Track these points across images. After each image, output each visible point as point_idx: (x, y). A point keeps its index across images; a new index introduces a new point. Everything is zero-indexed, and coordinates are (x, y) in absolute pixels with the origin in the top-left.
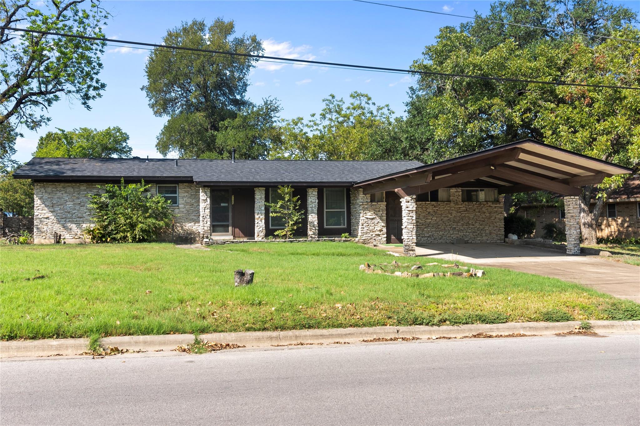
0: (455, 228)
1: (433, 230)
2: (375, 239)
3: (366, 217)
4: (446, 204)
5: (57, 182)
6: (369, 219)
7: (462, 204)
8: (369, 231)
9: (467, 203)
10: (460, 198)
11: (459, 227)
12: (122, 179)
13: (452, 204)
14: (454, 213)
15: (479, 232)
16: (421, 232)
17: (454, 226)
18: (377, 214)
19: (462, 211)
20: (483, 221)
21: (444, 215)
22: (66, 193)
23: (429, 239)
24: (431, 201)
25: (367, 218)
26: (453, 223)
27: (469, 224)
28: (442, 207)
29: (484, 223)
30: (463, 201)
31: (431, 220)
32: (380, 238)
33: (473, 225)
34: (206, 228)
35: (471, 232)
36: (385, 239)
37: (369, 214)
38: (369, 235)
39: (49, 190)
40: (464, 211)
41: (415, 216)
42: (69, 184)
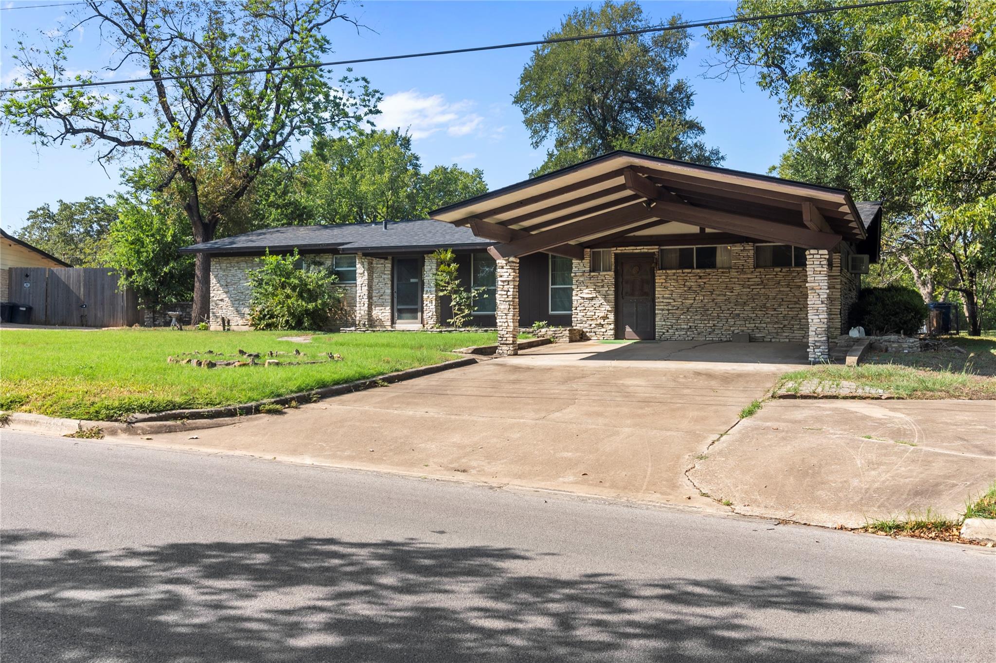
0: (738, 315)
1: (696, 317)
2: (595, 332)
3: (581, 295)
4: (723, 272)
5: (231, 256)
6: (587, 299)
7: (752, 272)
8: (585, 319)
9: (762, 270)
10: (751, 261)
11: (746, 312)
12: (267, 249)
13: (734, 273)
14: (737, 289)
15: (786, 322)
16: (674, 321)
17: (737, 312)
18: (599, 292)
19: (752, 285)
20: (796, 303)
21: (717, 292)
22: (239, 269)
23: (689, 333)
24: (697, 268)
25: (583, 298)
26: (736, 305)
27: (767, 308)
28: (713, 278)
29: (798, 306)
30: (757, 266)
31: (692, 301)
32: (603, 330)
33: (775, 310)
34: (362, 312)
35: (769, 323)
36: (612, 332)
37: (586, 291)
38: (586, 325)
39: (224, 265)
40: (758, 285)
41: (511, 290)
42: (242, 258)
